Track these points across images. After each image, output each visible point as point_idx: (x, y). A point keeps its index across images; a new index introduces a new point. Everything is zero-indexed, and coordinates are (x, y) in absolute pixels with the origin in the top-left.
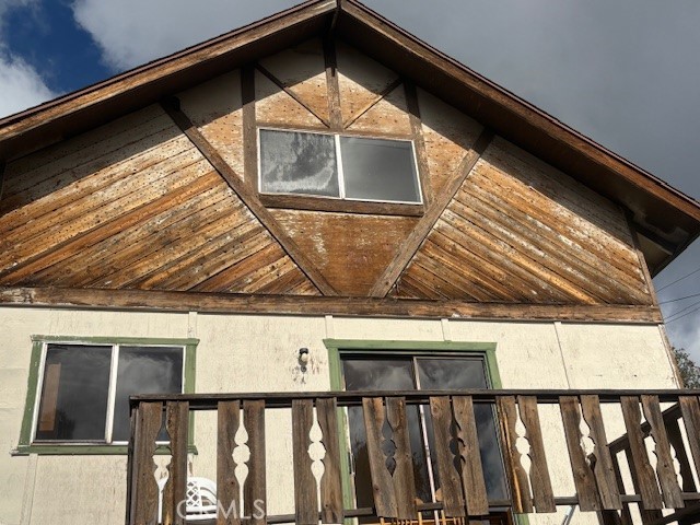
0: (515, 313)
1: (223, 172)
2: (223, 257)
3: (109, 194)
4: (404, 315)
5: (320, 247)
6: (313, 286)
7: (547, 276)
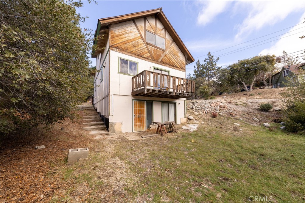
1: (141, 36)
6: (152, 58)
7: (176, 63)
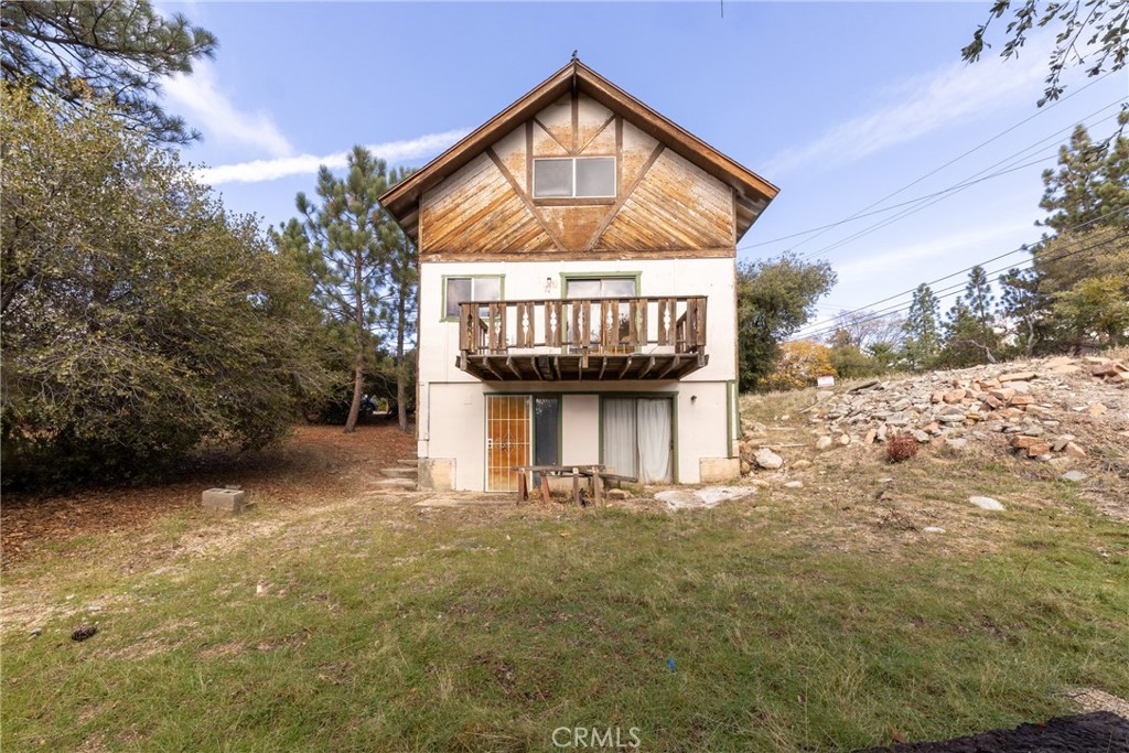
0: (654, 255)
1: (516, 189)
2: (516, 234)
3: (466, 206)
4: (598, 259)
5: (561, 226)
7: (676, 233)
